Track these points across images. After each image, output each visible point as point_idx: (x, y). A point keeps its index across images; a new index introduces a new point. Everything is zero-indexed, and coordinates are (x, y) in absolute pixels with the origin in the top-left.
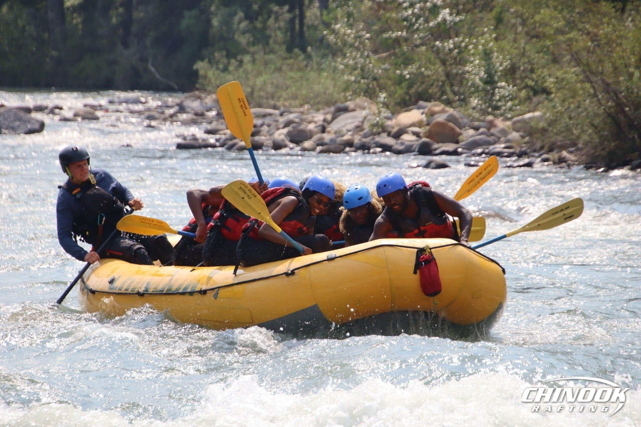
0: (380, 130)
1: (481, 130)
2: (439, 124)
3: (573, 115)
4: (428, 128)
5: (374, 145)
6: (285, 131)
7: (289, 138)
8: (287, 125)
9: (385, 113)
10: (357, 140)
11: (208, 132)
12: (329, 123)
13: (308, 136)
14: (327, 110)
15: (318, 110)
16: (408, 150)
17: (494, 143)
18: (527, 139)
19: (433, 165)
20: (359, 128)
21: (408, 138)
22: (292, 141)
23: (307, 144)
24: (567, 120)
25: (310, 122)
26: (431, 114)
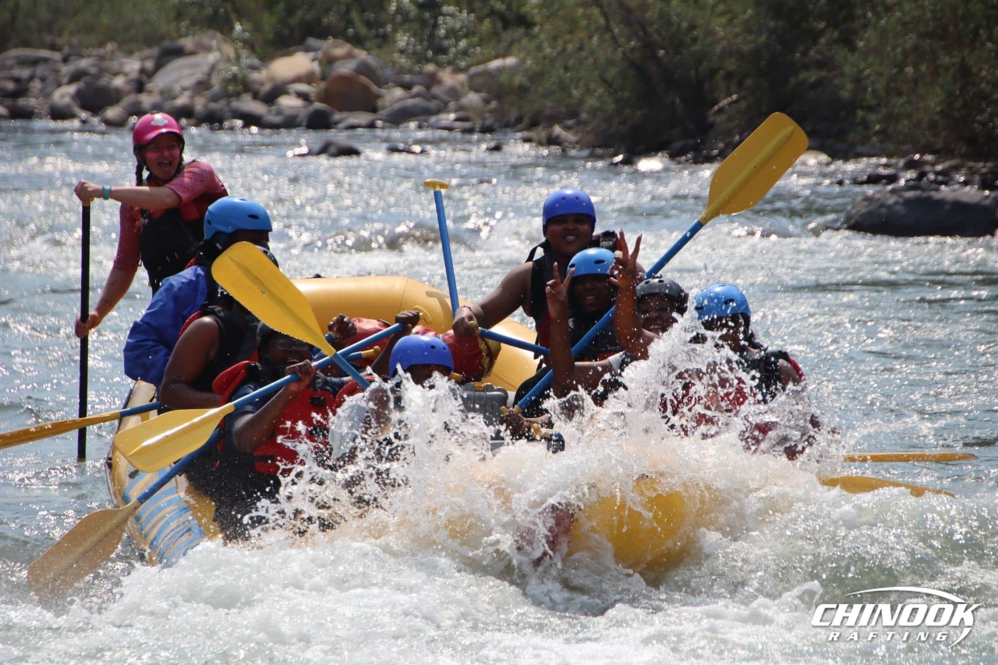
0: (241, 87)
1: (416, 89)
2: (342, 79)
3: (571, 63)
4: (323, 85)
5: (228, 114)
6: (72, 89)
7: (79, 102)
8: (75, 78)
9: (249, 58)
10: (200, 105)
12: (150, 75)
13: (113, 97)
14: (147, 52)
15: (130, 53)
16: (290, 123)
17: (438, 111)
18: (494, 104)
19: (332, 149)
20: (202, 86)
21: (288, 102)
22: (84, 107)
23: (112, 113)
24: (562, 71)
25: (116, 74)
26: (329, 61)
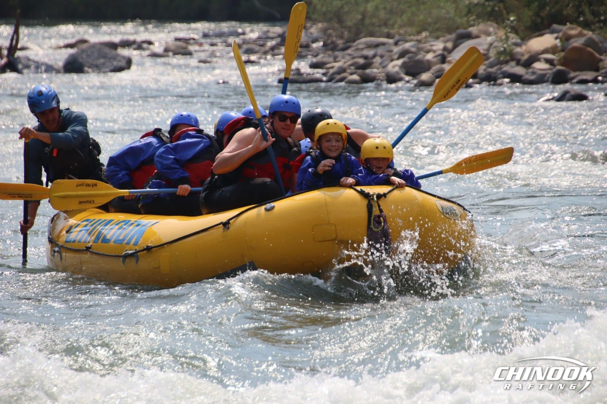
0: (509, 58)
2: (575, 50)
4: (562, 54)
5: (501, 76)
6: (400, 62)
7: (404, 70)
8: (402, 55)
9: (514, 38)
10: (482, 70)
11: (314, 66)
12: (450, 51)
13: (426, 67)
14: (449, 37)
15: (437, 38)
16: (540, 80)
19: (568, 96)
21: (540, 66)
22: (407, 74)
23: (425, 77)
25: (428, 52)
26: (567, 38)
